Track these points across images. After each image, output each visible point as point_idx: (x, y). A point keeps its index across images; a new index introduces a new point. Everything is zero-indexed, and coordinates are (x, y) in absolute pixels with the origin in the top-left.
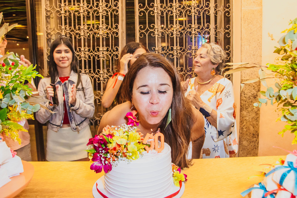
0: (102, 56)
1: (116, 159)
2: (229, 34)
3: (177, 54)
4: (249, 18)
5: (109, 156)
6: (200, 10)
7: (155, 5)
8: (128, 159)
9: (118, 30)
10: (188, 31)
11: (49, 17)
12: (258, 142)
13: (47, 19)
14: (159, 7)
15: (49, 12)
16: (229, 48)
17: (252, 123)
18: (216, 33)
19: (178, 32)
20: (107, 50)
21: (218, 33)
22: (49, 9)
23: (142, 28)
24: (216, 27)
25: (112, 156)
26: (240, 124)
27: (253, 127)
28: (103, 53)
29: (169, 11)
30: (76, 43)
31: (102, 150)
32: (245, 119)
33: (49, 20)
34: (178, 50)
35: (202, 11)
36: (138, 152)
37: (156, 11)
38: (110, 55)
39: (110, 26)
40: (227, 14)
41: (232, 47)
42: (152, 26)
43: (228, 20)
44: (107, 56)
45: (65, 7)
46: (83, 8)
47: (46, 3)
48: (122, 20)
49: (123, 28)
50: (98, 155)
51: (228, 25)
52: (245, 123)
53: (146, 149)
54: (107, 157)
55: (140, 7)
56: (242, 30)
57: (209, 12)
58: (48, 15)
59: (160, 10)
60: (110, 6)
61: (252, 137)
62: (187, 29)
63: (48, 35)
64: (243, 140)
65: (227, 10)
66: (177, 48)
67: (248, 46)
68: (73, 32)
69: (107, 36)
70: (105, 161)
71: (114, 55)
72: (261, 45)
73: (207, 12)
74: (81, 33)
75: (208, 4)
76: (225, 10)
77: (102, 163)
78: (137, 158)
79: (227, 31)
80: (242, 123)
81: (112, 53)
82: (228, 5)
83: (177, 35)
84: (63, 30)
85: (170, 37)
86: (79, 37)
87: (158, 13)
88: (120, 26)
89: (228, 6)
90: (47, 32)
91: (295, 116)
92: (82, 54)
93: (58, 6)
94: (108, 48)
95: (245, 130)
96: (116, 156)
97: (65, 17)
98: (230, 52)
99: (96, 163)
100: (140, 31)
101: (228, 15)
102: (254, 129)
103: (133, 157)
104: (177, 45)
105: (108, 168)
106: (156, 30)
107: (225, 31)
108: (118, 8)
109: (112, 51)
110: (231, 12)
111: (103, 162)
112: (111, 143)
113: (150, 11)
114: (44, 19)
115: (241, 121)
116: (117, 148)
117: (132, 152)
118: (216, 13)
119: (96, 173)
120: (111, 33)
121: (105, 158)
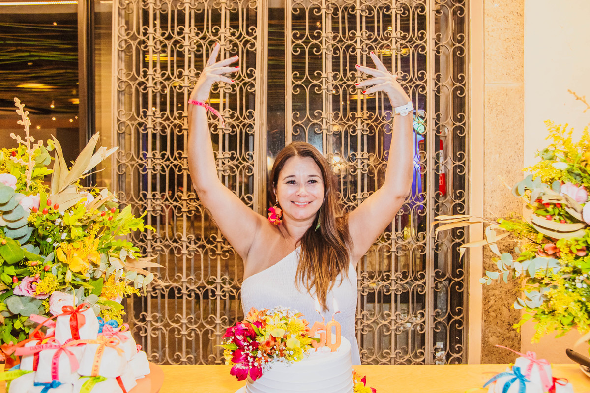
0: (222, 169)
1: (269, 360)
2: (461, 129)
3: (363, 166)
4: (498, 104)
5: (259, 354)
6: (407, 85)
7: (324, 74)
8: (288, 359)
9: (254, 120)
10: (384, 124)
11: (123, 93)
12: (520, 340)
13: (121, 95)
14: (331, 78)
15: (123, 83)
16: (462, 156)
17: (506, 302)
18: (438, 128)
19: (365, 126)
20: (232, 158)
21: (441, 127)
22: (124, 78)
23: (297, 118)
24: (438, 117)
25: (264, 355)
26: (483, 302)
27: (509, 310)
28: (223, 163)
29: (348, 86)
30: (174, 143)
31: (248, 346)
32: (493, 293)
33: (123, 98)
34: (364, 159)
35: (411, 87)
36: (302, 349)
37: (324, 86)
38: (237, 167)
39: (237, 114)
40: (459, 92)
41: (468, 155)
42: (316, 113)
43: (460, 104)
44: (231, 168)
45: (155, 75)
46: (189, 78)
47: (119, 66)
48: (261, 103)
49: (262, 116)
50: (243, 353)
51: (461, 112)
52: (492, 302)
53: (313, 345)
54: (256, 357)
55: (295, 77)
56: (486, 125)
57: (424, 88)
58: (123, 90)
59: (333, 85)
60: (240, 75)
61: (508, 329)
62: (383, 119)
63: (121, 125)
64: (490, 334)
65: (458, 84)
66: (362, 156)
67: (498, 155)
68: (167, 122)
69: (233, 132)
70: (253, 362)
71: (244, 167)
72: (521, 154)
73: (421, 89)
74: (183, 124)
75: (423, 74)
76: (454, 84)
77: (248, 365)
78: (300, 359)
79: (458, 124)
80: (487, 300)
81: (241, 163)
82: (461, 76)
83: (363, 130)
84: (150, 118)
85: (351, 135)
86: (179, 132)
87: (328, 90)
88: (256, 114)
89: (460, 78)
90: (120, 120)
91: (533, 301)
92: (183, 164)
93: (142, 73)
94: (233, 154)
95: (492, 314)
96: (270, 355)
97: (153, 92)
98: (464, 163)
99: (239, 366)
100: (293, 123)
101: (461, 94)
102: (510, 314)
103: (295, 357)
104: (362, 150)
105: (256, 373)
106: (324, 121)
107: (454, 124)
108: (255, 79)
109: (240, 159)
110: (466, 90)
111: (250, 364)
112: (262, 335)
113: (314, 86)
114: (114, 96)
115: (485, 298)
116: (272, 343)
117: (294, 350)
118: (438, 91)
119: (239, 380)
120: (241, 125)
121: (254, 358)
